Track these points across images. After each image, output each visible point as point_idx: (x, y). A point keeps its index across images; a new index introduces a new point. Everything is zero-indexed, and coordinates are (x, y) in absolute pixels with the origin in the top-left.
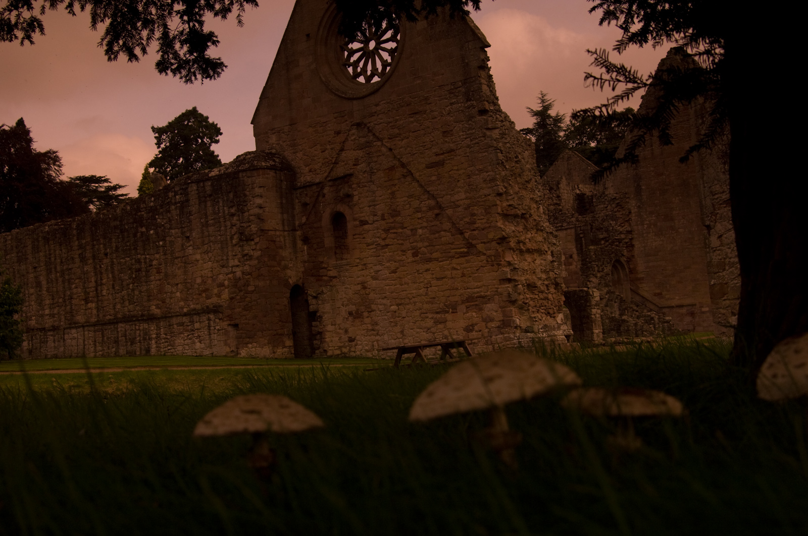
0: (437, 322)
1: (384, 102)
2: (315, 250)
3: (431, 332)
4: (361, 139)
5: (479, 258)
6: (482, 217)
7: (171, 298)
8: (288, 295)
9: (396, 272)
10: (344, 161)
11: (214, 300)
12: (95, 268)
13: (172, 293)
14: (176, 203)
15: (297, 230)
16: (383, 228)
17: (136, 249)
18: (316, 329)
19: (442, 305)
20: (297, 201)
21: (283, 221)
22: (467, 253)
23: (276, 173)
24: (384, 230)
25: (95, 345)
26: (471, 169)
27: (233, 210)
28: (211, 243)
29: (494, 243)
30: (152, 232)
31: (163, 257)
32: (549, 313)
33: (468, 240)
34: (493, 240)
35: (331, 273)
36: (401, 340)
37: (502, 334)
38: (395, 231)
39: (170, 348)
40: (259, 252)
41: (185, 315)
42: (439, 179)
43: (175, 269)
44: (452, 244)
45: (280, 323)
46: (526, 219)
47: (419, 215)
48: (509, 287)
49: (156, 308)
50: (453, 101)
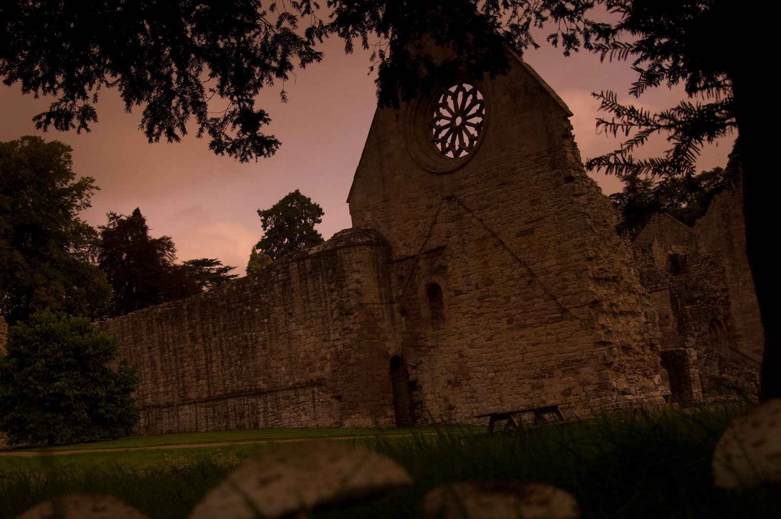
0: (534, 387)
1: (473, 174)
2: (413, 321)
3: (529, 398)
4: (452, 212)
5: (573, 322)
6: (574, 282)
7: (277, 373)
8: (388, 366)
9: (492, 340)
10: (436, 234)
11: (318, 373)
12: (205, 346)
13: (277, 367)
14: (278, 282)
15: (395, 303)
16: (477, 297)
17: (242, 327)
18: (417, 398)
19: (538, 370)
20: (393, 274)
21: (381, 294)
22: (561, 318)
23: (372, 248)
24: (478, 299)
25: (207, 420)
26: (561, 235)
27: (332, 286)
28: (313, 319)
29: (587, 307)
30: (257, 310)
31: (268, 334)
32: (645, 374)
33: (560, 305)
34: (585, 304)
35: (429, 343)
36: (499, 406)
37: (599, 397)
38: (489, 299)
39: (277, 421)
40: (359, 326)
41: (290, 388)
42: (530, 247)
43: (280, 345)
44: (545, 310)
45: (381, 394)
46: (617, 281)
47: (512, 283)
48: (604, 350)
49: (263, 383)
50: (540, 170)
